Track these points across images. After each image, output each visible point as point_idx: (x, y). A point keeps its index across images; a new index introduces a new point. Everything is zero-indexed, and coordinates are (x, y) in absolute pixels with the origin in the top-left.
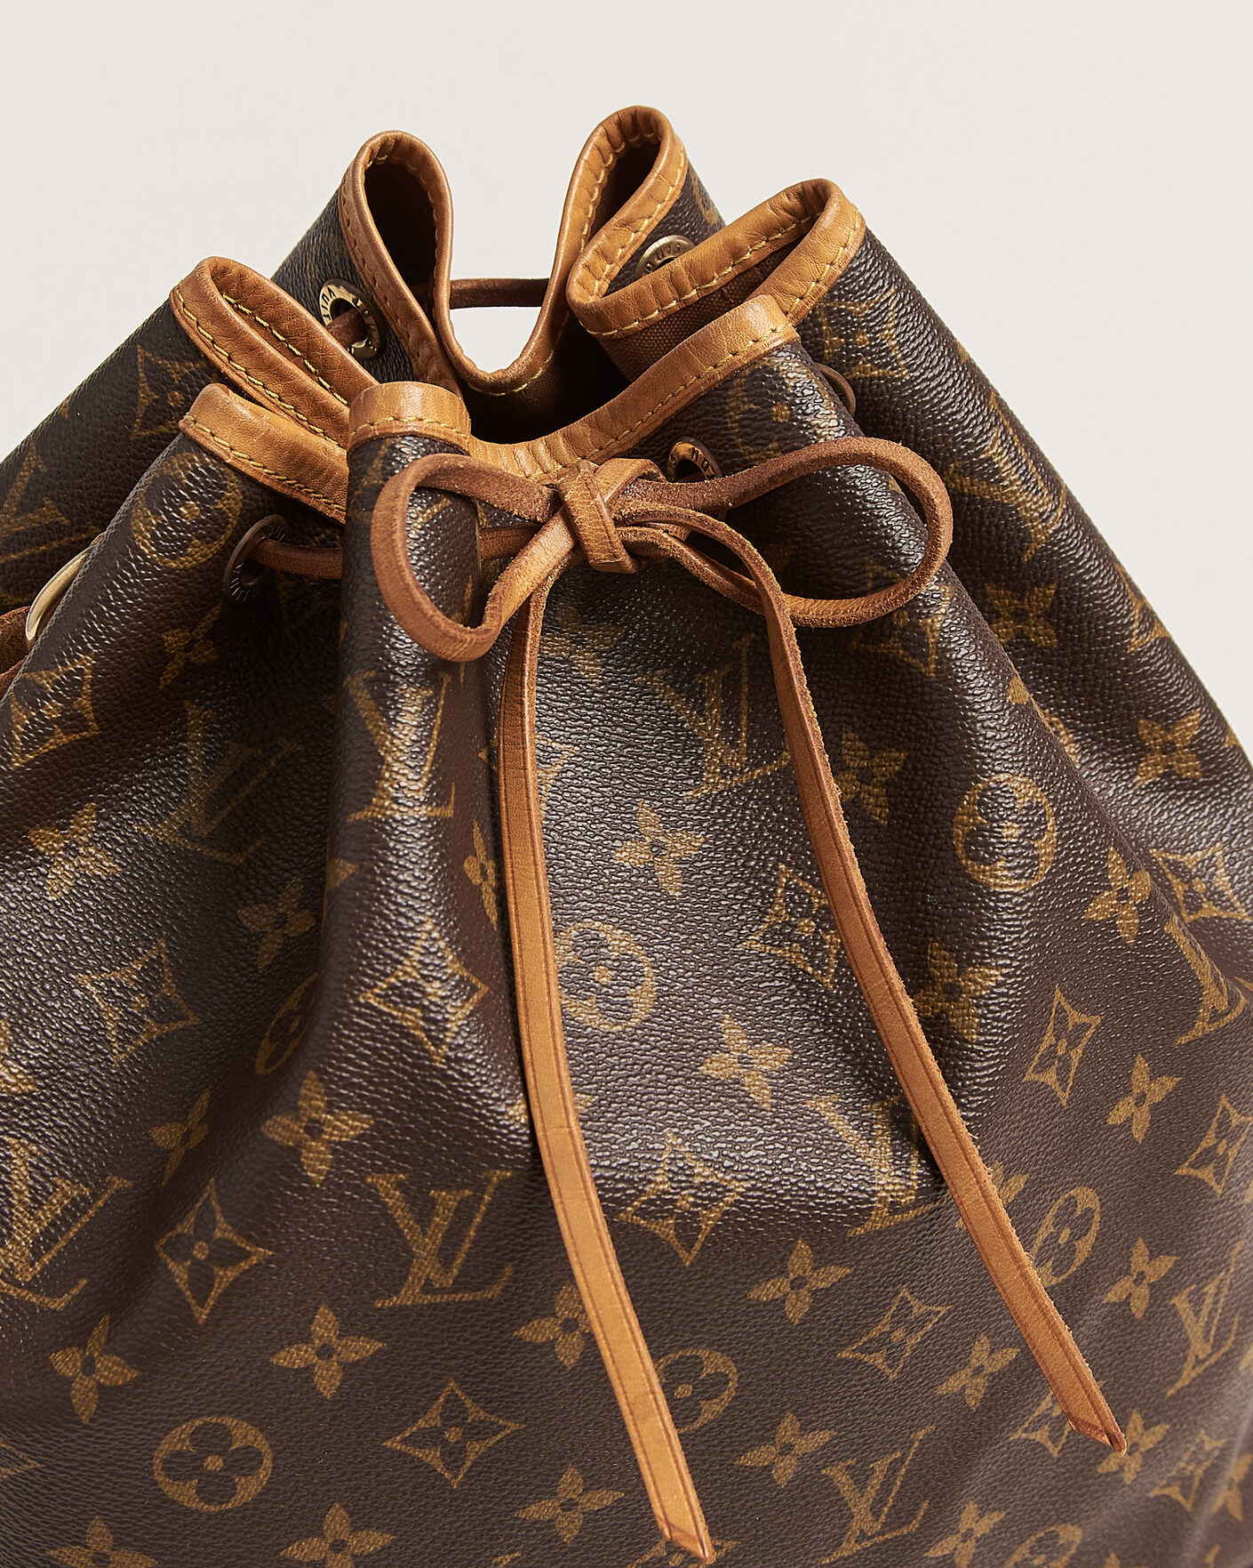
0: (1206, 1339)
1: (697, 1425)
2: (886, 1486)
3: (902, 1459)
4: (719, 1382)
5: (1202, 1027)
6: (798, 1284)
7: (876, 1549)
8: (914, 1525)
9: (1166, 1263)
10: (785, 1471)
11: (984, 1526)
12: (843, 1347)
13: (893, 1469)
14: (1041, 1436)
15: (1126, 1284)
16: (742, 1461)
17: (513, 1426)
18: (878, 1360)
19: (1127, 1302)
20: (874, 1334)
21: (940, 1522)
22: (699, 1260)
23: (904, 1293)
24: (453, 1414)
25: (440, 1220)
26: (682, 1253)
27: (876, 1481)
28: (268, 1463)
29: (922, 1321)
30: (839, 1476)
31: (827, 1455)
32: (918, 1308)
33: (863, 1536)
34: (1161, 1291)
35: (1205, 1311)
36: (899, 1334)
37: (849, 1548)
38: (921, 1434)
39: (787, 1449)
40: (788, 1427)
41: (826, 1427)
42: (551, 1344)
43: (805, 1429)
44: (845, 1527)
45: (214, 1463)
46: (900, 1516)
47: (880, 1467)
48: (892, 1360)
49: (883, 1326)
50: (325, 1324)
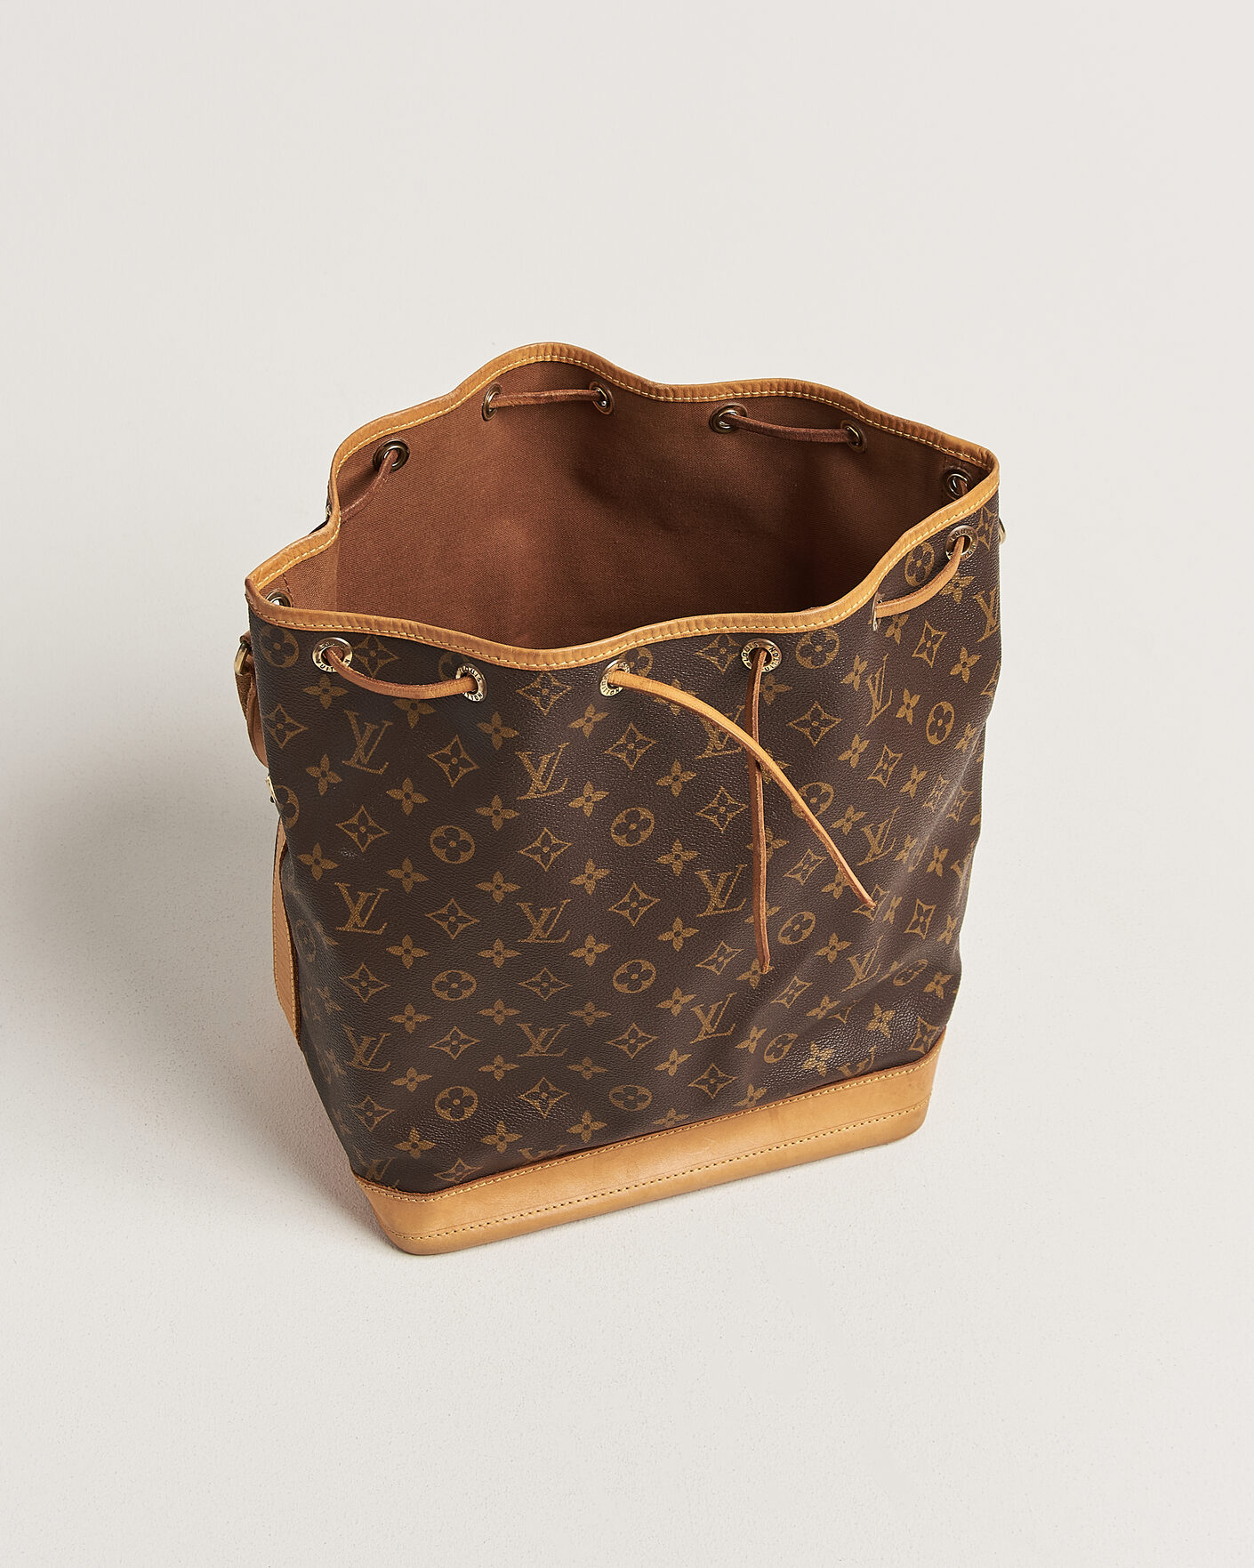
0: (864, 973)
1: (640, 990)
2: (716, 1015)
3: (724, 1004)
4: (649, 973)
5: (868, 860)
6: (677, 934)
7: (713, 1039)
8: (729, 1033)
9: (846, 944)
10: (676, 1010)
11: (759, 1036)
12: (698, 963)
13: (720, 1008)
14: (783, 1001)
15: (827, 949)
16: (659, 1006)
17: (567, 985)
18: (713, 968)
19: (826, 956)
20: (710, 958)
21: (741, 1033)
22: (638, 924)
23: (722, 943)
24: (545, 977)
25: (544, 918)
26: (632, 921)
27: (712, 1012)
28: (475, 986)
29: (730, 954)
30: (697, 1011)
31: (693, 1003)
32: (729, 950)
33: (707, 1034)
34: (843, 955)
35: (865, 963)
36: (721, 959)
37: (701, 1037)
38: (731, 995)
39: (677, 1002)
40: (677, 993)
41: (693, 993)
42: (583, 958)
43: (684, 994)
44: (700, 1029)
45: (454, 986)
46: (721, 1028)
47: (714, 1007)
48: (718, 968)
49: (714, 955)
50: (498, 945)
